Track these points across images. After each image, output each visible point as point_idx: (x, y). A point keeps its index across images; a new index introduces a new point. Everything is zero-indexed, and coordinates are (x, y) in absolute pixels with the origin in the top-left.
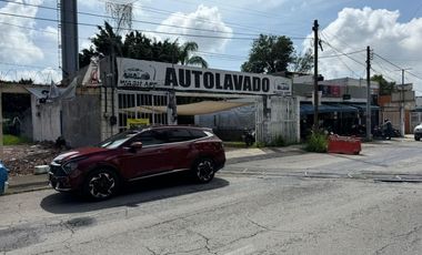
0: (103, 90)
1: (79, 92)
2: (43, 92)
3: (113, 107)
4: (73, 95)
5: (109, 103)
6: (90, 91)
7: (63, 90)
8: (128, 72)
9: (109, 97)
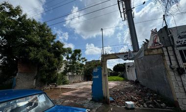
0: (164, 49)
1: (147, 53)
2: (125, 56)
3: (177, 60)
4: (143, 55)
5: (172, 58)
6: (155, 52)
7: (136, 53)
8: (181, 35)
9: (171, 53)
